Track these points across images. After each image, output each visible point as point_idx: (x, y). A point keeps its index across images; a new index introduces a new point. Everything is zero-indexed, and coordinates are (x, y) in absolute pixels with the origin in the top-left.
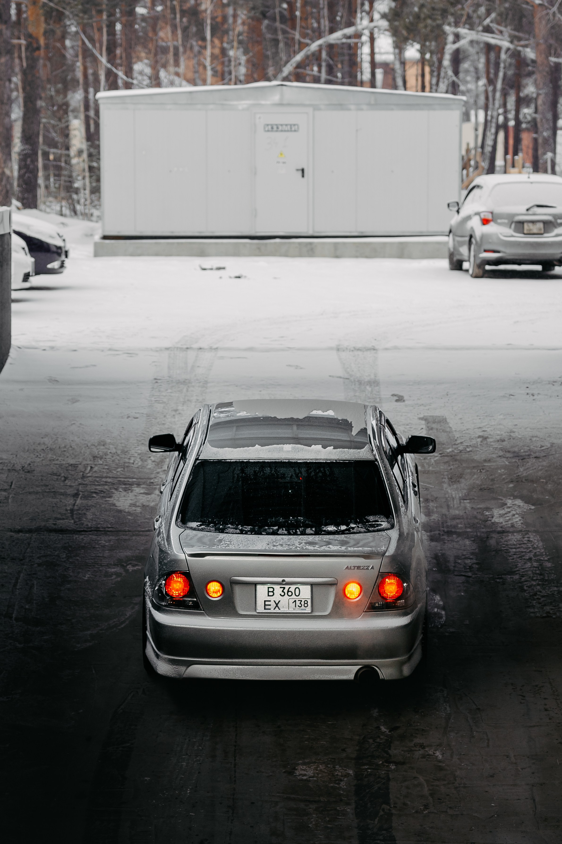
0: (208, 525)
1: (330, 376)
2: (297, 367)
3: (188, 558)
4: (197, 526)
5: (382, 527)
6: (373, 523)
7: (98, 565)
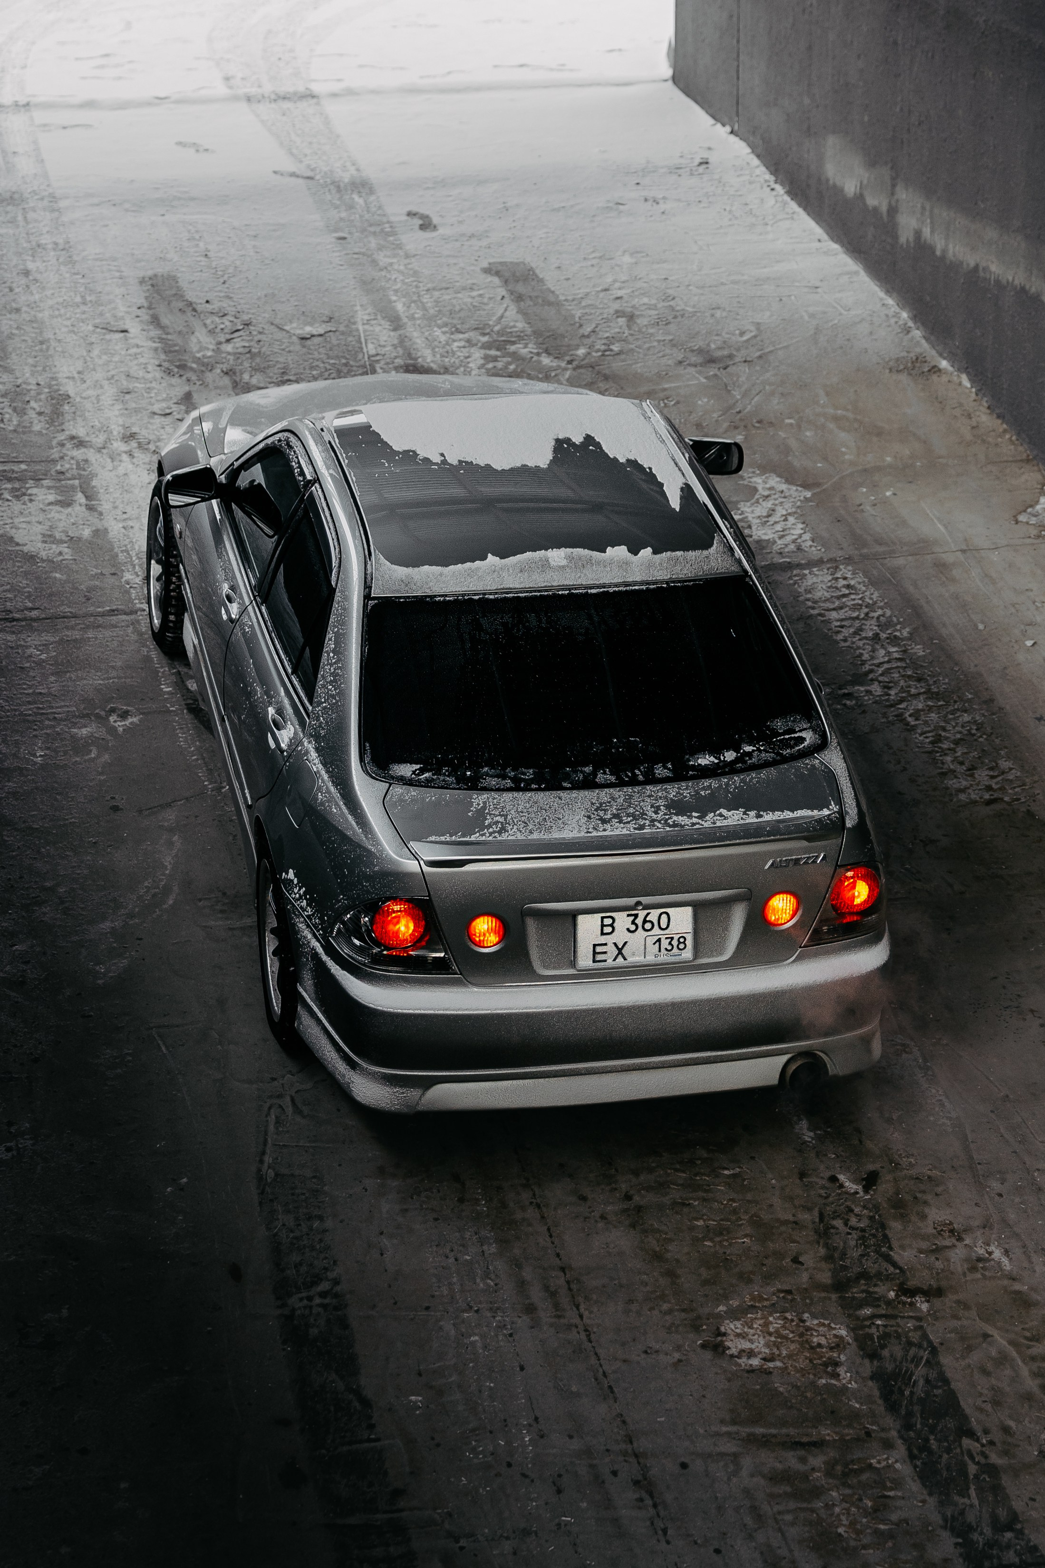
0: (438, 772)
1: (275, 172)
2: (197, 148)
3: (426, 869)
4: (414, 772)
5: (806, 744)
6: (787, 737)
7: (49, 720)
